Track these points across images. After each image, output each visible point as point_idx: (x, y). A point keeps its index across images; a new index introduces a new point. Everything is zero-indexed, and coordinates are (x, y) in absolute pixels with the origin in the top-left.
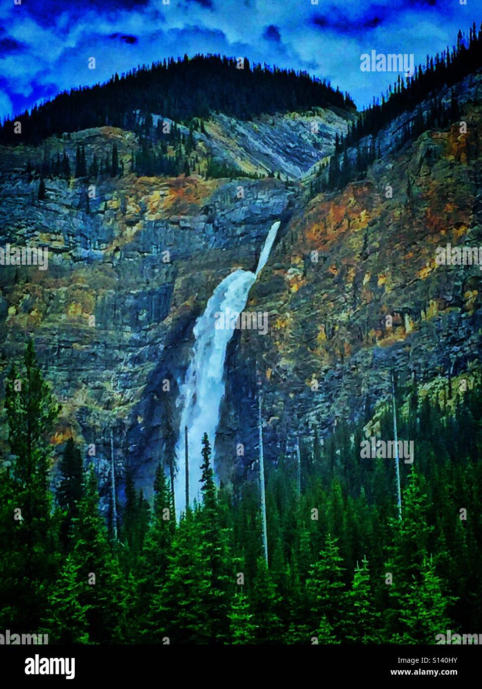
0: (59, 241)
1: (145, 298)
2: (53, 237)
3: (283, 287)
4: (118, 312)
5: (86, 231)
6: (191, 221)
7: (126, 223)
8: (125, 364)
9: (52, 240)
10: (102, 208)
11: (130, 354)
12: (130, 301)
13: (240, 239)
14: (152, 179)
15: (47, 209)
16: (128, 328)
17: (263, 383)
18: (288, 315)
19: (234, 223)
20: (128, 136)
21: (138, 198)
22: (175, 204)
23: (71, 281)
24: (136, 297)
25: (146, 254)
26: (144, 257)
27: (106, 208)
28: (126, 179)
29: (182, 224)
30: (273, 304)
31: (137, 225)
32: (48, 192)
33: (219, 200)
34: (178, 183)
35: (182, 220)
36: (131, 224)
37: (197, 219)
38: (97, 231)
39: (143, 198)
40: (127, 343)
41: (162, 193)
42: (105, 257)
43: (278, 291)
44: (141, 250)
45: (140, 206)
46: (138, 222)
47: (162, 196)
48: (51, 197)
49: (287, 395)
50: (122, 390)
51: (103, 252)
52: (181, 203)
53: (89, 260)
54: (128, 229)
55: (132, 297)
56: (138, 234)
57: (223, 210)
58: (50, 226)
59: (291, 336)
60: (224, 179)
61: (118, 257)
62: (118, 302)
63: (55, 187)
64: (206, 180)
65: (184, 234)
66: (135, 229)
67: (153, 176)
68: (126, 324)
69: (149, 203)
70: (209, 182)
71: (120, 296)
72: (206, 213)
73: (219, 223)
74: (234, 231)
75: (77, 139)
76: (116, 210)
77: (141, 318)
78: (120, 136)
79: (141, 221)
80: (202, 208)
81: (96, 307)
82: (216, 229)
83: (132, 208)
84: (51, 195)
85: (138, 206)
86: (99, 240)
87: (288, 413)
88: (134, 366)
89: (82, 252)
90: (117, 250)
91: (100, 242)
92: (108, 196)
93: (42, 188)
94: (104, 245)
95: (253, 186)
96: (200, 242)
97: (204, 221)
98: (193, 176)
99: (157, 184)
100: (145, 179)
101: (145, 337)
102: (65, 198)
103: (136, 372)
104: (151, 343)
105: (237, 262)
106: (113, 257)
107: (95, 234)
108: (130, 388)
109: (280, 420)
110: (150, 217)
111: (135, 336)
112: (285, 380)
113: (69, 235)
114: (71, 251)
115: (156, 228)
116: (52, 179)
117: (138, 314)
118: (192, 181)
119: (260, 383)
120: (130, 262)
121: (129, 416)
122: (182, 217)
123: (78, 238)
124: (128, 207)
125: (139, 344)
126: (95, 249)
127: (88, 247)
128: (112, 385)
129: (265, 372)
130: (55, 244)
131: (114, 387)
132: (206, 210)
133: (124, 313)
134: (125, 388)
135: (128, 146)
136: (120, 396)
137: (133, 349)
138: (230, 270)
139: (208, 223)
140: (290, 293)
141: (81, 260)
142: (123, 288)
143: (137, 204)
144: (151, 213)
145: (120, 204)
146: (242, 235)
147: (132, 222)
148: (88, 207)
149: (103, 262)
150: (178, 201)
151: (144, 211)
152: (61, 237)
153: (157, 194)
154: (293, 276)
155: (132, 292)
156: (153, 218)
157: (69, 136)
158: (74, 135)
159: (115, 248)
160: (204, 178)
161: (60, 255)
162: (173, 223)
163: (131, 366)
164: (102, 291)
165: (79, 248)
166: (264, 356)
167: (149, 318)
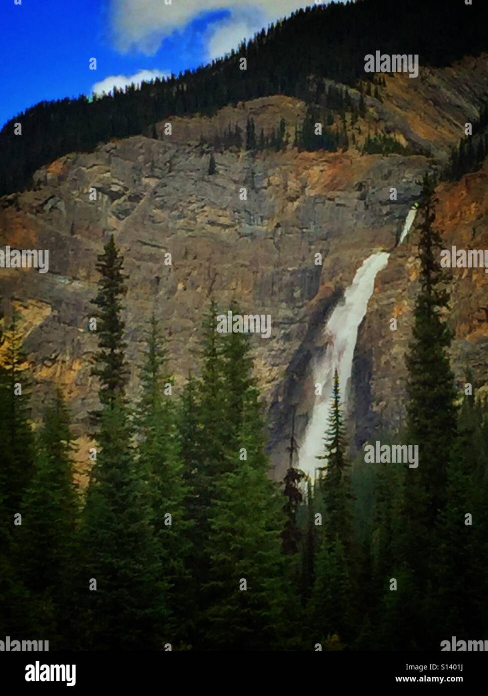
0: (226, 217)
1: (299, 276)
2: (220, 213)
3: (403, 276)
4: (276, 289)
5: (250, 207)
6: (346, 198)
7: (287, 199)
8: (277, 342)
9: (220, 216)
10: (265, 184)
11: (283, 331)
12: (287, 278)
13: (385, 219)
14: (313, 155)
15: (216, 185)
16: (284, 305)
17: (378, 370)
18: (406, 303)
19: (381, 202)
20: (298, 105)
21: (298, 174)
22: (332, 181)
23: (234, 258)
24: (293, 273)
25: (304, 230)
26: (304, 233)
27: (269, 184)
28: (289, 154)
29: (337, 201)
30: (393, 291)
31: (298, 200)
32: (219, 167)
33: (372, 177)
34: (336, 158)
35: (338, 197)
36: (292, 200)
37: (350, 196)
38: (260, 207)
39: (304, 174)
40: (281, 320)
41: (322, 168)
42: (267, 234)
43: (399, 279)
44: (301, 227)
45: (301, 181)
46: (298, 197)
47: (322, 171)
48: (221, 172)
49: (395, 382)
50: (270, 367)
51: (265, 228)
52: (338, 178)
53: (252, 236)
54: (290, 204)
55: (289, 274)
56: (298, 209)
57: (374, 188)
58: (218, 202)
59: (405, 324)
60: (376, 155)
61: (279, 233)
62: (276, 278)
63: (225, 162)
64: (362, 155)
65: (338, 210)
66: (296, 204)
67: (313, 151)
68: (282, 301)
69: (309, 179)
70: (365, 158)
71: (277, 273)
72: (359, 189)
73: (370, 201)
74: (381, 210)
75: (251, 109)
76: (278, 186)
77: (295, 295)
78: (291, 106)
79: (302, 197)
80: (356, 185)
81: (255, 284)
82: (367, 207)
83: (293, 185)
84: (221, 169)
85: (298, 182)
86: (262, 217)
87: (394, 398)
88: (284, 343)
89: (246, 228)
90: (278, 226)
91: (262, 218)
92: (270, 172)
93: (212, 164)
94: (266, 222)
95: (401, 164)
96: (352, 220)
97: (358, 198)
98: (349, 152)
99: (316, 160)
100: (306, 154)
101: (296, 315)
102: (233, 173)
103: (284, 351)
104: (301, 321)
105: (380, 243)
106: (274, 233)
107: (257, 210)
108: (277, 365)
109: (386, 406)
110: (310, 193)
111: (289, 313)
112: (394, 367)
113: (234, 212)
114: (237, 227)
115: (315, 203)
116: (222, 153)
117: (293, 291)
118: (347, 157)
119: (375, 370)
120: (290, 238)
121: (272, 394)
122: (339, 193)
123: (243, 214)
124: (289, 183)
125: (291, 321)
126: (258, 225)
127: (252, 223)
128: (263, 362)
129: (380, 358)
130: (223, 220)
131: (265, 364)
132: (360, 186)
133: (280, 290)
134: (273, 365)
135: (298, 115)
136: (268, 374)
137: (286, 326)
138: (371, 251)
139: (361, 199)
140: (409, 281)
141: (246, 236)
142: (281, 265)
143: (297, 179)
144: (312, 188)
145: (282, 179)
146: (387, 214)
147: (293, 198)
148: (253, 182)
149: (265, 238)
150: (334, 178)
151: (304, 188)
152: (228, 213)
153: (317, 169)
154: (412, 265)
155: (289, 269)
156: (313, 193)
157: (243, 105)
158: (249, 104)
159: (275, 224)
160: (361, 154)
161: (227, 231)
162: (329, 199)
163: (282, 343)
164: (262, 267)
165: (243, 225)
166: (380, 342)
167: (302, 295)
